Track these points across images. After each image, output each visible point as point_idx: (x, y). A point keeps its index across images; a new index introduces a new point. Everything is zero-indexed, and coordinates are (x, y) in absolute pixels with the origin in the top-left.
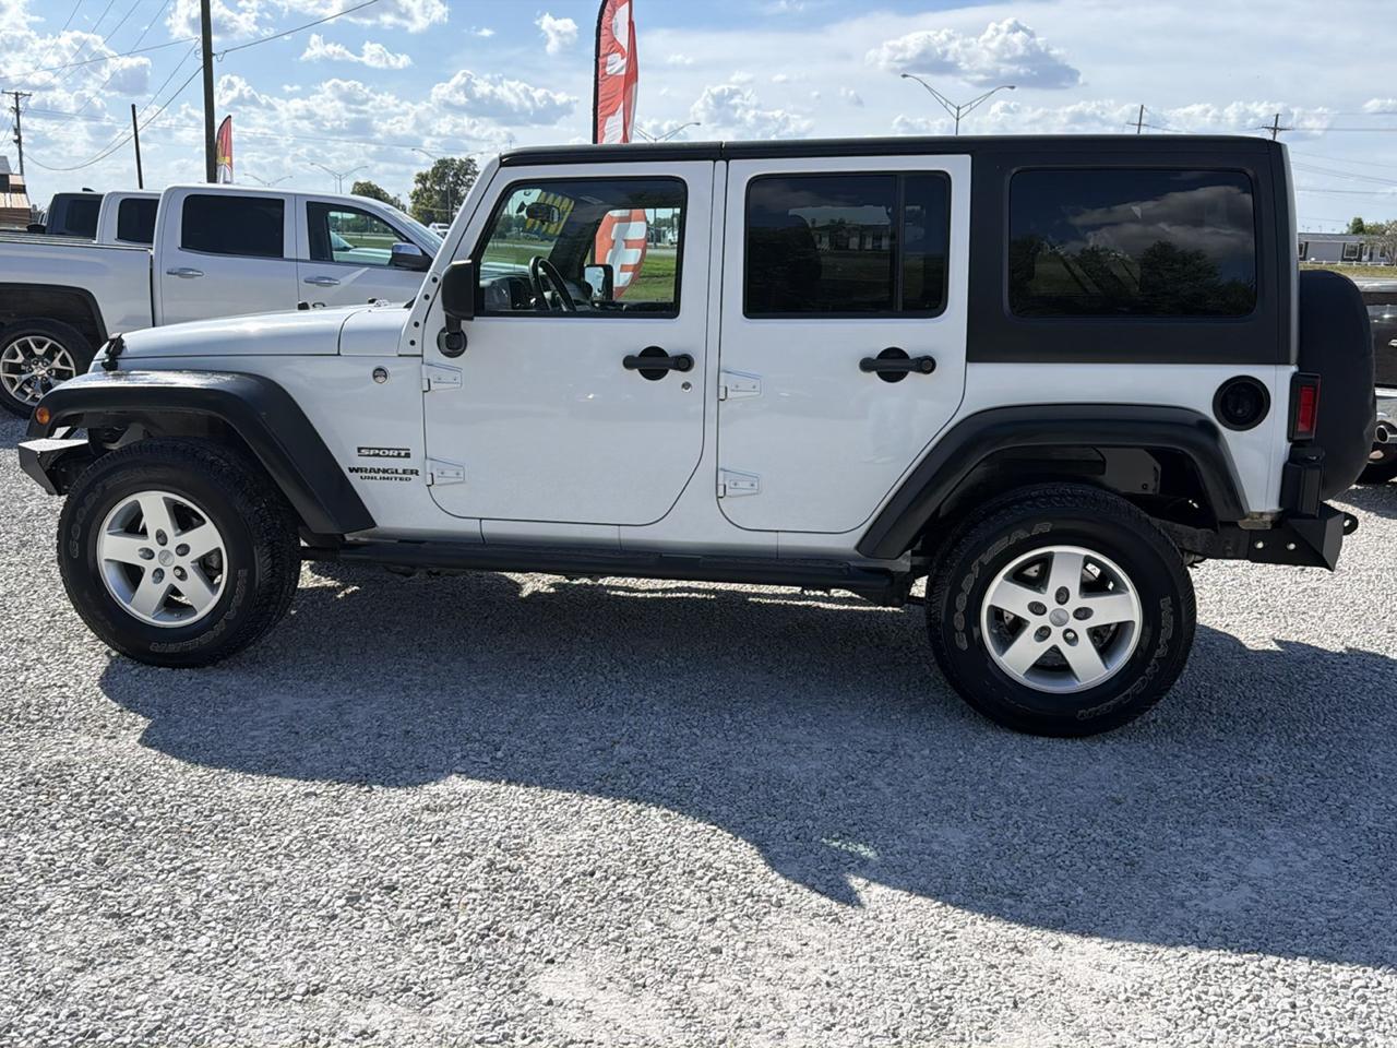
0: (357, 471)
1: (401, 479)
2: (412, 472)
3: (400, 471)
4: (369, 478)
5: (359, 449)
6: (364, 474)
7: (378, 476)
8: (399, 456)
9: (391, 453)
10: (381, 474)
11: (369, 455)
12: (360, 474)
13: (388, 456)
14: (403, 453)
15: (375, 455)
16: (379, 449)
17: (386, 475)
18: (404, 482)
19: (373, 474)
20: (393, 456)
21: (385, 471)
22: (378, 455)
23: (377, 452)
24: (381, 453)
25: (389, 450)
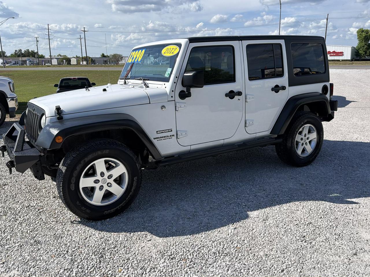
0: (156, 139)
1: (169, 138)
2: (172, 136)
3: (169, 136)
4: (160, 140)
5: (157, 132)
6: (158, 139)
7: (162, 139)
8: (169, 131)
9: (167, 131)
10: (164, 138)
11: (160, 133)
12: (157, 139)
13: (166, 132)
14: (170, 130)
15: (161, 133)
16: (163, 131)
17: (165, 138)
18: (170, 139)
19: (161, 139)
20: (167, 132)
21: (165, 137)
22: (163, 132)
23: (162, 131)
24: (164, 132)
25: (166, 130)
